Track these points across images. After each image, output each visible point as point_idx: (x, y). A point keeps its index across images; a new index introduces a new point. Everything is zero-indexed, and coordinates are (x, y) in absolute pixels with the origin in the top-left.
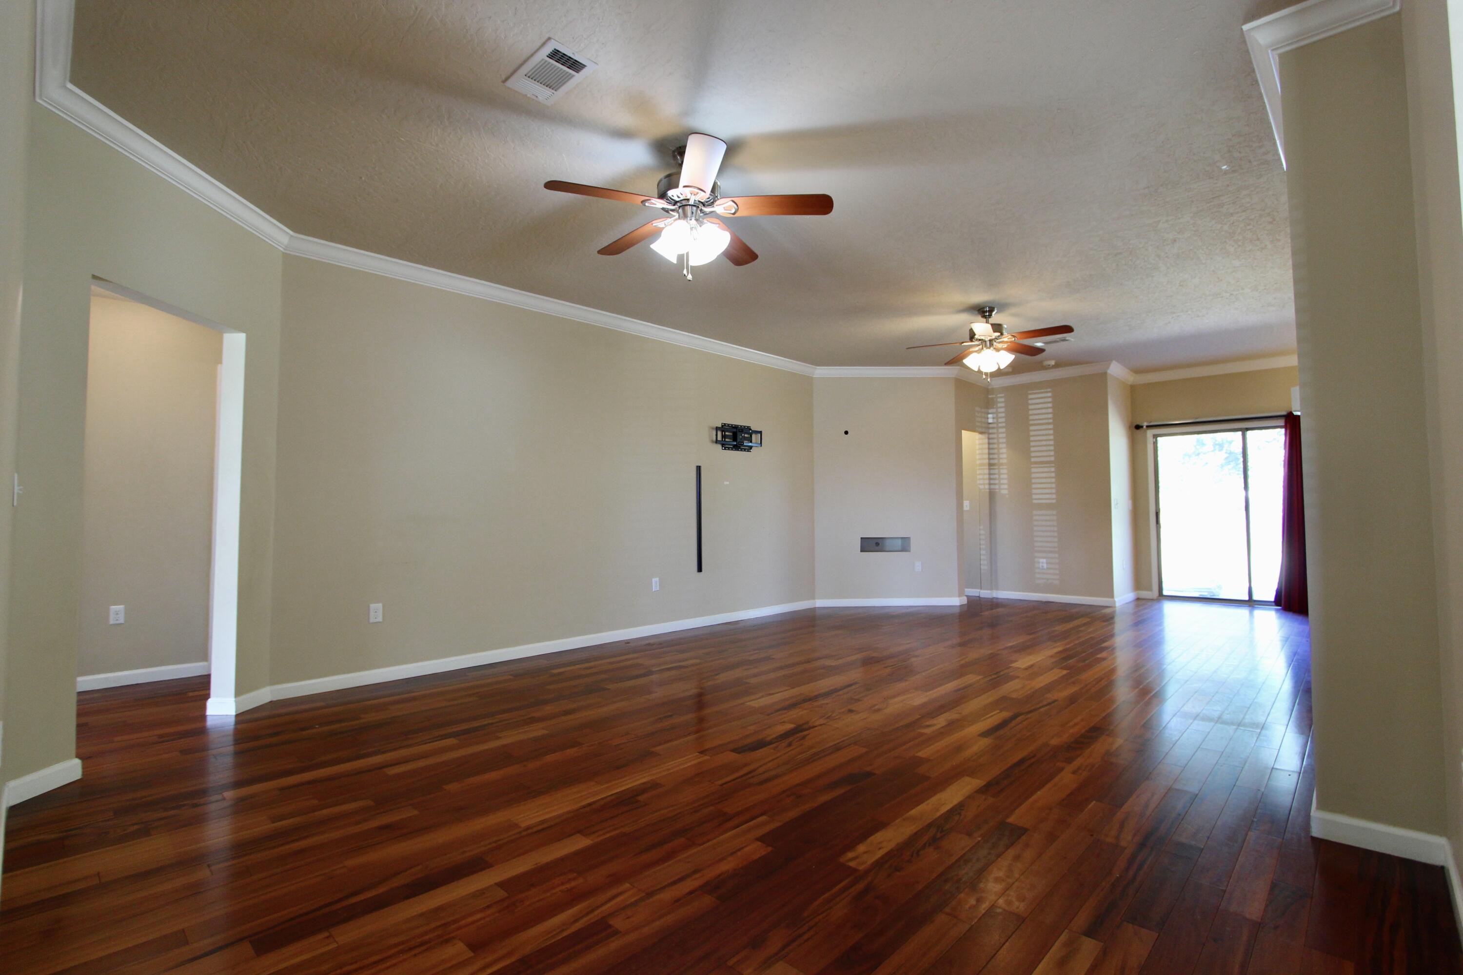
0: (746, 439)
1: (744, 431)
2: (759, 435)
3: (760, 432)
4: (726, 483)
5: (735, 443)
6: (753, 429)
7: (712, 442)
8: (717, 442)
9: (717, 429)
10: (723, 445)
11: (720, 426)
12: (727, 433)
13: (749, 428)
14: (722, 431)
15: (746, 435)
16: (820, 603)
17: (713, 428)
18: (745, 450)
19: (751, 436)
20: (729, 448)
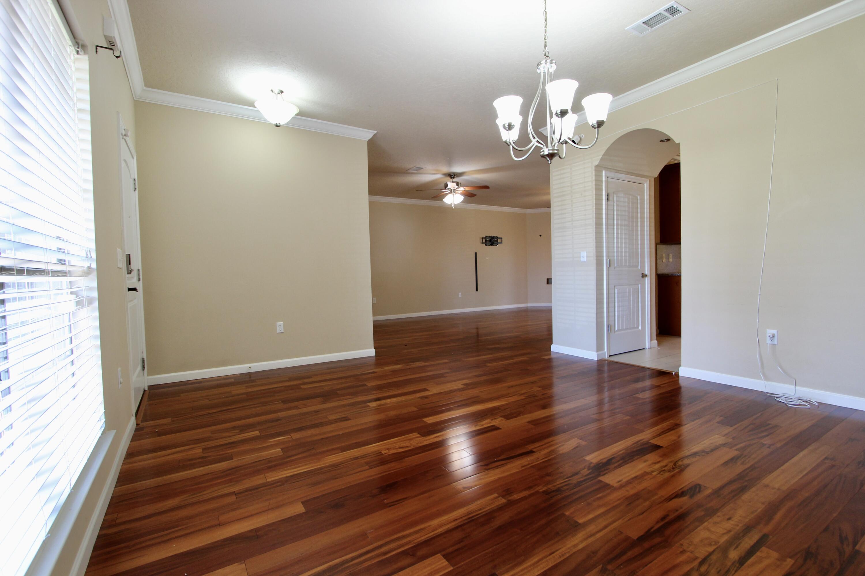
0: (496, 241)
1: (495, 238)
2: (501, 239)
3: (502, 238)
4: (487, 258)
5: (491, 243)
6: (498, 237)
7: (481, 243)
8: (483, 243)
9: (483, 238)
10: (486, 244)
11: (484, 237)
12: (487, 240)
13: (497, 237)
14: (485, 239)
15: (495, 240)
16: (530, 305)
17: (481, 238)
18: (495, 245)
19: (498, 240)
20: (488, 245)
